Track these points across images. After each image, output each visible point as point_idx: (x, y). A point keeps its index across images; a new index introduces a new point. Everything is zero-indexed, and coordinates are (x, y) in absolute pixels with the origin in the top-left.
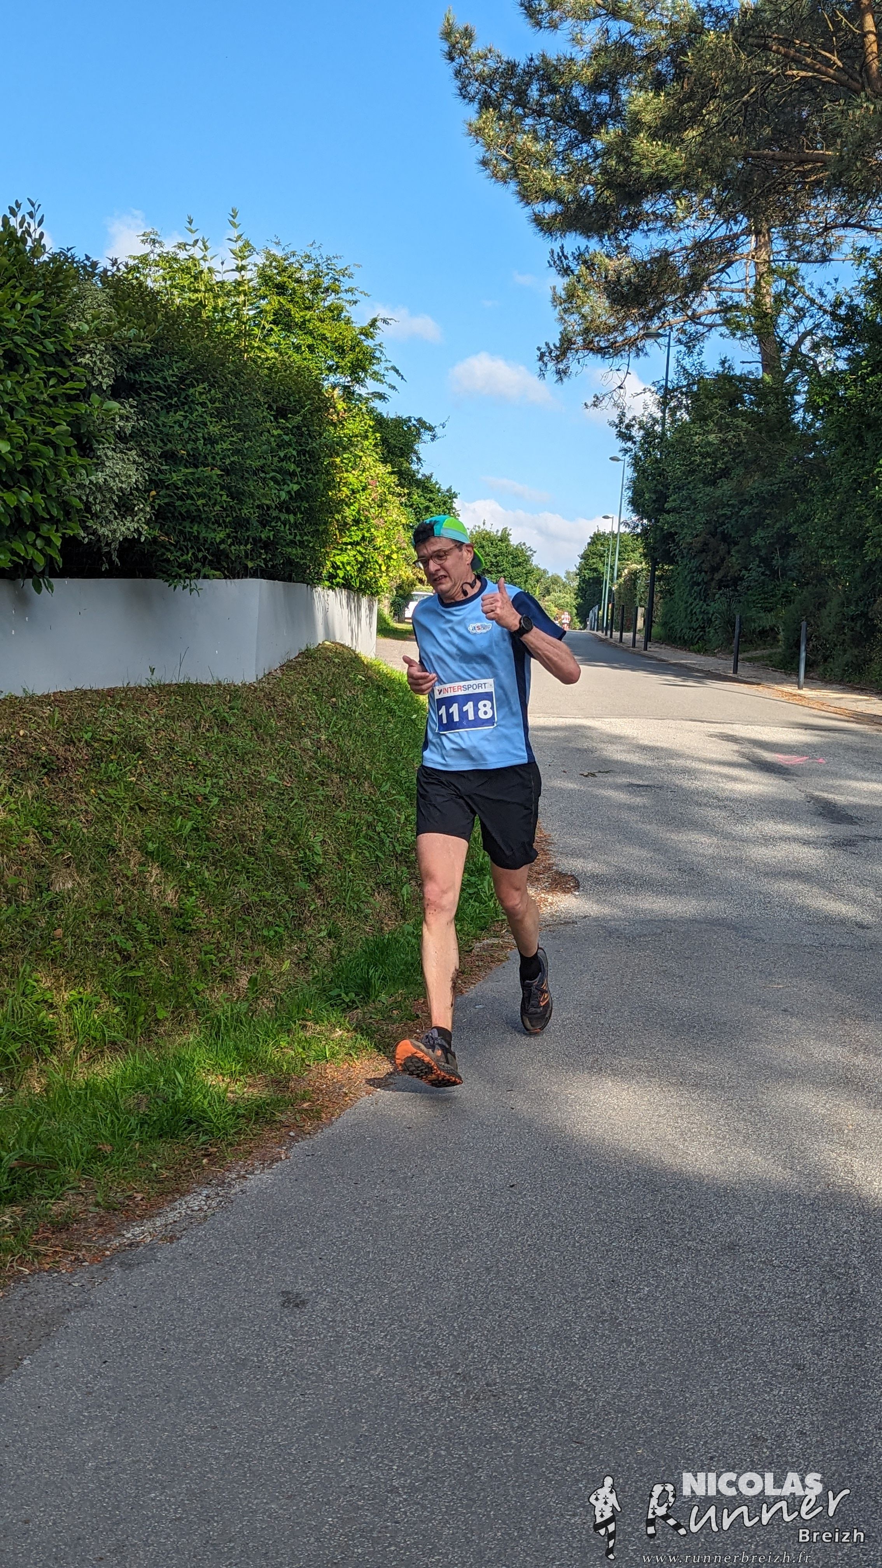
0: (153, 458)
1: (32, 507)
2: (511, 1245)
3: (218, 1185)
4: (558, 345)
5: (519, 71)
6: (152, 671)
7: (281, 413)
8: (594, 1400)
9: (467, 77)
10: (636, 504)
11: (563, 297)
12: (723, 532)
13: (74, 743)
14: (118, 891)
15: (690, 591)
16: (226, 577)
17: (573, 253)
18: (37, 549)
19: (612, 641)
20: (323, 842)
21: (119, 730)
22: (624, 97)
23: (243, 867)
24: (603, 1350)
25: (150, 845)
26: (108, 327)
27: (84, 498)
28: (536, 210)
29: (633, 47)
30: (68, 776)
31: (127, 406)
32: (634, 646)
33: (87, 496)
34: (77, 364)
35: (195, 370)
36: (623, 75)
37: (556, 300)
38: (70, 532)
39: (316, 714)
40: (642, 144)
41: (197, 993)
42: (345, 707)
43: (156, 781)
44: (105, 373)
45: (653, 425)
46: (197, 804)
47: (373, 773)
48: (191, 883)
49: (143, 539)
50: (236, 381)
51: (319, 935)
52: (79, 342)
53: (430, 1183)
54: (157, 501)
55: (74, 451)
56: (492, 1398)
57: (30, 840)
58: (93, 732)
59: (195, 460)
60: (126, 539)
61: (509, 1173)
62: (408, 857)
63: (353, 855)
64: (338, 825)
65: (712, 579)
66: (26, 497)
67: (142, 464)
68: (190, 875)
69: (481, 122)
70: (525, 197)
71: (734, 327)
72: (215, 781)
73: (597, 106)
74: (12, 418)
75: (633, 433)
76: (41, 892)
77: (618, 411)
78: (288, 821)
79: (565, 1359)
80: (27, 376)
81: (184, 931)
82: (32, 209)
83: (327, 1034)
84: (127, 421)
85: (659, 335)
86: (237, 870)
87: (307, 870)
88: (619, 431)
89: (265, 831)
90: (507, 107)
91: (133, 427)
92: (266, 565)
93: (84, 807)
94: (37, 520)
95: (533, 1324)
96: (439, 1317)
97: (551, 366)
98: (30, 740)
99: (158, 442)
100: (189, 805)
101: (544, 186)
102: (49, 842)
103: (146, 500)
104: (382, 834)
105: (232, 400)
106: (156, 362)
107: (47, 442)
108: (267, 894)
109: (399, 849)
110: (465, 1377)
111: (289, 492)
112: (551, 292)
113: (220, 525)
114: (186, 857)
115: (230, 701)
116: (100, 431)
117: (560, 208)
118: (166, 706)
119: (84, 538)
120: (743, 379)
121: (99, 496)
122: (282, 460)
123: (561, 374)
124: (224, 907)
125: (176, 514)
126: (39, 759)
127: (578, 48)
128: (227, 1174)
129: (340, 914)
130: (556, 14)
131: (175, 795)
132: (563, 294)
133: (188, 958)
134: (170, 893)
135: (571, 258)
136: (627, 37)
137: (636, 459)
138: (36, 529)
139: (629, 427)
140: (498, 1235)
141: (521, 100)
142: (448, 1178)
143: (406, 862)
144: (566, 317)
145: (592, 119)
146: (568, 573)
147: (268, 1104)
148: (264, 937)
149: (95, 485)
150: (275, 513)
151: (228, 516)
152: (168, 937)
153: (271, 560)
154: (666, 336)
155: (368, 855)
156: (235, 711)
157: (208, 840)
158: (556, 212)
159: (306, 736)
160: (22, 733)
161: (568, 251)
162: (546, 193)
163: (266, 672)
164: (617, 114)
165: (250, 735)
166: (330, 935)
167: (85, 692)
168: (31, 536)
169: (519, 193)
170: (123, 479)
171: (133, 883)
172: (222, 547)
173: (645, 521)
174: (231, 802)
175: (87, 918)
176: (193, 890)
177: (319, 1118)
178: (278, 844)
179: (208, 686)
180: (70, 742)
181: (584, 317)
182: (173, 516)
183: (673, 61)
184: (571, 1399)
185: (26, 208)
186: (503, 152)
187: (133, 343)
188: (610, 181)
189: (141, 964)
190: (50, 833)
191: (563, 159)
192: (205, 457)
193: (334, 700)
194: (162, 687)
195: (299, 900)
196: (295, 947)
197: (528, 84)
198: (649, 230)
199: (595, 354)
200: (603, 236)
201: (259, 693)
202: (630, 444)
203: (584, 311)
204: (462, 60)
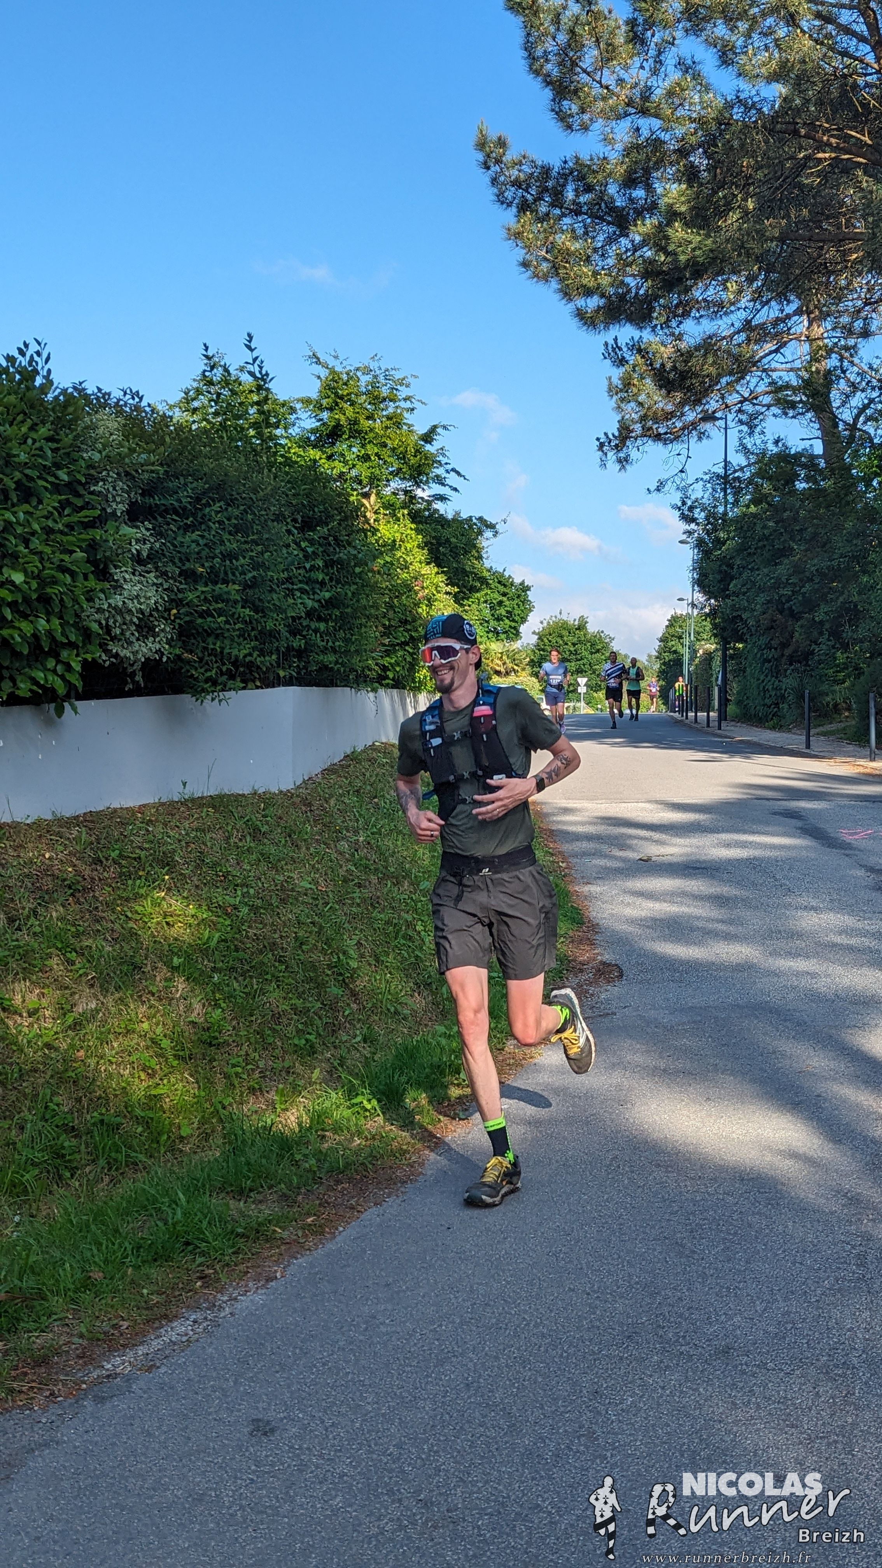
0: (172, 578)
1: (49, 633)
2: (497, 1358)
3: (208, 1309)
4: (617, 434)
5: (554, 173)
6: (185, 784)
7: (307, 525)
8: (556, 1523)
9: (503, 184)
10: (702, 582)
11: (620, 386)
12: (790, 608)
13: (101, 862)
14: (143, 1009)
15: (761, 668)
16: (257, 687)
17: (627, 344)
18: (58, 675)
19: (687, 721)
20: (359, 944)
21: (146, 846)
22: (659, 191)
23: (273, 976)
24: (575, 1467)
25: (175, 959)
26: (119, 454)
27: (104, 622)
28: (579, 306)
29: (665, 143)
30: (94, 896)
31: (143, 529)
32: (708, 726)
33: (107, 620)
34: (92, 493)
35: (211, 489)
36: (658, 169)
37: (611, 389)
38: (89, 657)
39: (355, 816)
40: (677, 233)
41: (224, 1108)
42: (387, 806)
43: (185, 894)
44: (118, 499)
45: (715, 507)
46: (227, 914)
48: (218, 996)
49: (165, 659)
50: (254, 497)
51: (354, 1041)
52: (92, 472)
53: (423, 1297)
54: (178, 621)
55: (91, 576)
56: (451, 1525)
57: (54, 962)
58: (121, 850)
59: (214, 577)
60: (148, 659)
61: (508, 1283)
63: (391, 956)
64: (375, 926)
65: (783, 655)
66: (42, 624)
67: (161, 584)
68: (217, 988)
69: (519, 226)
70: (566, 294)
71: (787, 406)
72: (245, 890)
73: (631, 200)
74: (27, 547)
75: (696, 516)
76: (65, 1015)
77: (679, 495)
78: (321, 928)
79: (533, 1479)
80: (41, 507)
81: (211, 1045)
82: (38, 348)
83: (345, 1143)
84: (145, 543)
85: (718, 418)
86: (266, 980)
87: (341, 974)
88: (683, 514)
89: (296, 938)
90: (543, 209)
91: (151, 548)
92: (298, 673)
93: (110, 925)
94: (57, 646)
95: (506, 1442)
96: (410, 1439)
97: (611, 455)
98: (56, 862)
99: (177, 561)
100: (219, 917)
101: (585, 281)
102: (73, 963)
103: (166, 619)
104: (423, 933)
105: (250, 517)
106: (171, 485)
107: (63, 569)
108: (299, 1003)
110: (427, 1504)
111: (319, 601)
112: (606, 383)
113: (245, 639)
114: (214, 969)
115: (264, 810)
116: (117, 555)
117: (602, 302)
118: (197, 819)
119: (104, 661)
120: (798, 455)
121: (119, 618)
122: (311, 570)
123: (624, 462)
124: (253, 1018)
125: (200, 630)
126: (65, 880)
127: (610, 148)
128: (219, 1295)
129: (377, 1018)
130: (587, 117)
131: (204, 907)
132: (618, 383)
133: (215, 1072)
134: (197, 1007)
135: (625, 349)
136: (658, 133)
137: (700, 541)
138: (57, 656)
139: (691, 509)
140: (484, 1348)
141: (557, 200)
142: (443, 1289)
144: (622, 405)
145: (628, 214)
146: (650, 656)
147: (270, 1222)
148: (296, 1045)
149: (115, 608)
150: (304, 624)
151: (253, 629)
152: (194, 1051)
153: (305, 668)
154: (721, 418)
155: (406, 955)
156: (269, 819)
157: (237, 950)
158: (599, 308)
159: (343, 839)
160: (47, 856)
161: (622, 342)
162: (588, 288)
163: (306, 778)
164: (652, 207)
165: (283, 842)
166: (365, 1041)
167: (115, 810)
168: (51, 663)
169: (561, 291)
170: (142, 600)
171: (160, 999)
172: (248, 659)
173: (712, 601)
174: (262, 911)
175: (111, 1036)
176: (221, 1002)
177: (322, 1233)
178: (311, 950)
179: (243, 795)
180: (98, 861)
181: (640, 404)
182: (198, 633)
183: (705, 152)
184: (532, 1522)
185: (33, 348)
186: (543, 253)
187: (145, 468)
188: (649, 271)
189: (165, 1081)
190: (74, 954)
191: (603, 255)
192: (226, 573)
193: (376, 801)
194: (193, 800)
195: (332, 1007)
196: (328, 1055)
197: (564, 186)
198: (701, 316)
199: (654, 441)
200: (656, 326)
201: (295, 799)
202: (693, 526)
203: (640, 399)
204: (497, 168)
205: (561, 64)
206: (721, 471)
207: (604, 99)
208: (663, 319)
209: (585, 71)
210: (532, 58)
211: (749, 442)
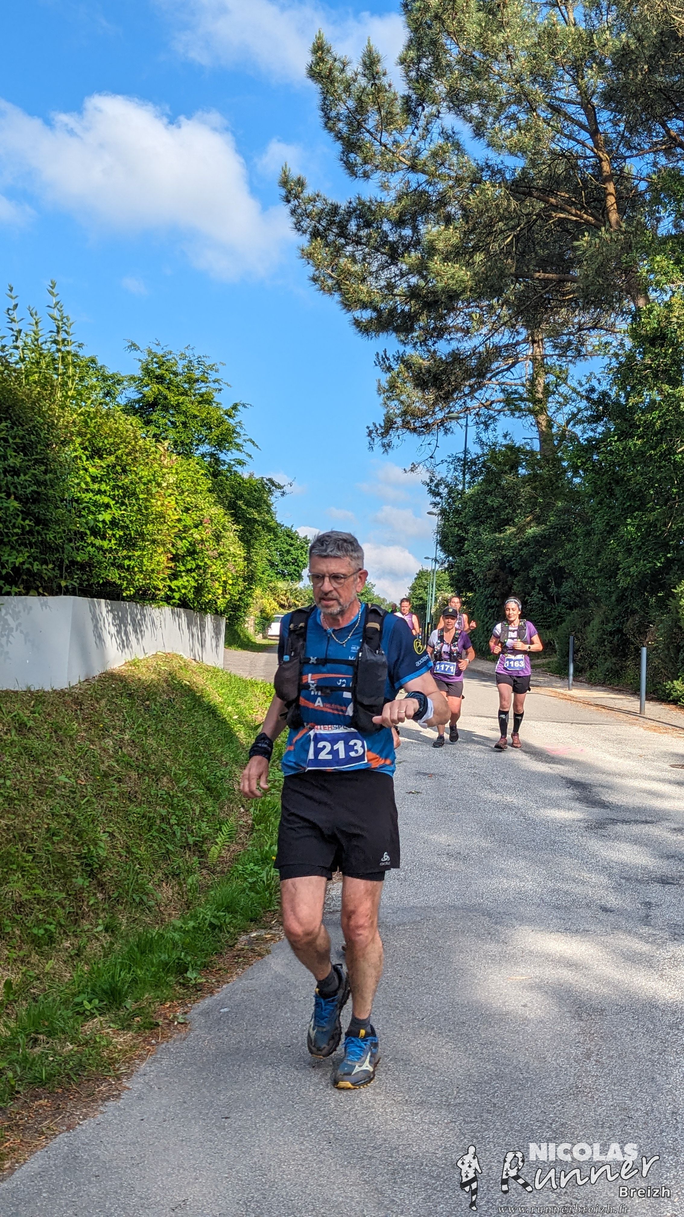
4: (383, 425)
5: (341, 211)
9: (300, 215)
10: (443, 543)
11: (387, 388)
12: (510, 567)
15: (486, 612)
16: (39, 595)
17: (394, 356)
20: (112, 835)
22: (422, 232)
23: (19, 866)
28: (356, 316)
29: (428, 192)
36: (423, 214)
37: (380, 390)
39: (123, 716)
40: (436, 264)
45: (456, 485)
47: (174, 768)
51: (95, 930)
62: (201, 847)
63: (143, 848)
64: (131, 819)
69: (311, 248)
70: (347, 305)
71: (515, 410)
73: (401, 237)
75: (441, 491)
77: (428, 474)
78: (75, 820)
85: (461, 418)
86: (11, 869)
87: (89, 865)
88: (431, 489)
89: (48, 830)
90: (331, 238)
92: (81, 584)
97: (378, 441)
101: (362, 297)
104: (175, 827)
109: (191, 840)
111: (104, 522)
112: (376, 384)
115: (33, 707)
117: (374, 314)
120: (521, 449)
123: (387, 446)
127: (386, 193)
130: (368, 167)
132: (385, 385)
135: (392, 360)
136: (424, 185)
137: (443, 512)
139: (437, 486)
141: (343, 232)
143: (200, 852)
144: (388, 402)
145: (398, 247)
148: (34, 935)
150: (89, 541)
153: (88, 580)
154: (463, 419)
156: (37, 715)
158: (372, 318)
159: (109, 736)
161: (390, 354)
162: (364, 302)
163: (82, 680)
164: (417, 244)
165: (48, 737)
166: (106, 930)
169: (342, 303)
172: (26, 566)
173: (451, 558)
174: (16, 802)
178: (61, 841)
179: (16, 692)
181: (402, 402)
183: (459, 204)
186: (329, 271)
188: (413, 293)
191: (376, 278)
193: (148, 703)
195: (77, 897)
196: (67, 944)
197: (348, 221)
198: (451, 339)
199: (411, 432)
200: (417, 343)
201: (67, 698)
202: (438, 499)
203: (401, 398)
204: (296, 202)
205: (350, 124)
206: (462, 456)
207: (383, 154)
208: (422, 339)
209: (368, 131)
210: (327, 118)
211: (484, 436)
